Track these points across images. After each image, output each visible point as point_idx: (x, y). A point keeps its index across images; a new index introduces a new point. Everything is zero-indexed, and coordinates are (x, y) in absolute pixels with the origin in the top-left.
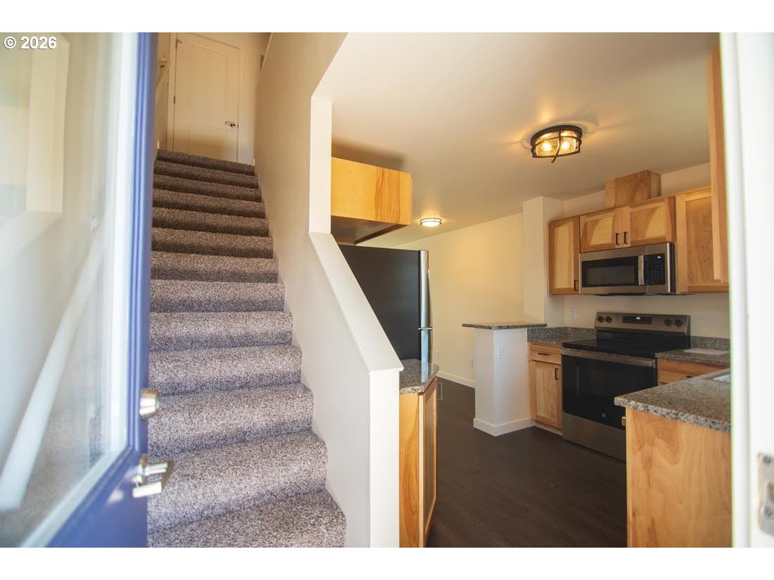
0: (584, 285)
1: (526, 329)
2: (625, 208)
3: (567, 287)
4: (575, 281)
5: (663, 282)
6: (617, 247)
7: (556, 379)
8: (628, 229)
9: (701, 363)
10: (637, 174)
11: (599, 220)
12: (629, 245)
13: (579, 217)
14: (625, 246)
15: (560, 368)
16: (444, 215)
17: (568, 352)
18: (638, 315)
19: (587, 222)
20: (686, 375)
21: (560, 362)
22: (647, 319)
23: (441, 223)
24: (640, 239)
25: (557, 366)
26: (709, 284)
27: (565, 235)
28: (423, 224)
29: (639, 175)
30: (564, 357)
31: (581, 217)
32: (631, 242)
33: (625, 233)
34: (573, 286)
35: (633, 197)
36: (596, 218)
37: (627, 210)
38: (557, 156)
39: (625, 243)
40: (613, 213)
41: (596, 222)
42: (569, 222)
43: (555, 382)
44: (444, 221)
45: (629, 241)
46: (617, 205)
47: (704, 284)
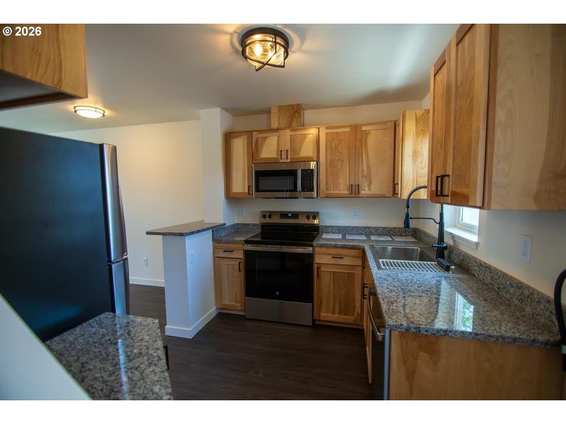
0: (257, 190)
1: (211, 230)
2: (287, 130)
3: (242, 191)
4: (249, 187)
5: (312, 190)
6: (281, 161)
7: (240, 271)
8: (288, 148)
9: (340, 247)
10: (294, 105)
11: (267, 137)
12: (289, 161)
13: (252, 132)
14: (286, 161)
15: (242, 261)
16: (107, 106)
17: (249, 247)
18: (290, 212)
19: (258, 137)
20: (331, 256)
21: (242, 256)
22: (295, 215)
23: (104, 115)
24: (297, 157)
25: (239, 261)
26: (338, 192)
27: (239, 146)
28: (77, 112)
29: (295, 106)
30: (246, 253)
31: (254, 133)
32: (291, 158)
33: (287, 151)
34: (247, 191)
35: (291, 123)
36: (265, 135)
37: (288, 133)
38: (267, 64)
39: (287, 159)
40: (278, 134)
41: (265, 138)
42: (243, 135)
43: (237, 273)
44: (108, 113)
45: (289, 157)
46: (280, 128)
47: (335, 192)
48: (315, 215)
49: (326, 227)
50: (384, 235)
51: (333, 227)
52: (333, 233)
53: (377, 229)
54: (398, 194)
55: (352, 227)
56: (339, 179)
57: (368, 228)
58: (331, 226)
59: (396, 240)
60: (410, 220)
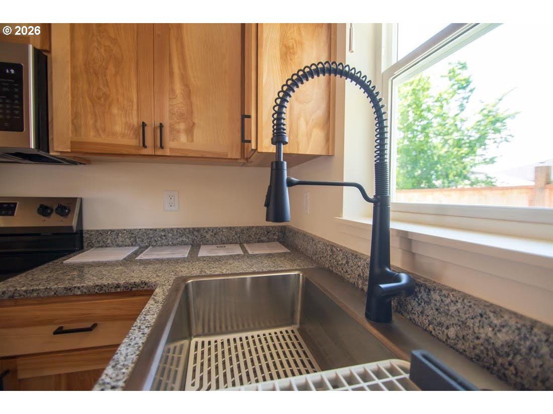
5: (20, 127)
22: (6, 206)
48: (66, 206)
49: (101, 233)
50: (231, 243)
51: (117, 232)
52: (118, 246)
53: (216, 231)
54: (250, 142)
55: (164, 230)
56: (110, 106)
57: (198, 230)
58: (112, 231)
59: (250, 253)
60: (287, 190)
